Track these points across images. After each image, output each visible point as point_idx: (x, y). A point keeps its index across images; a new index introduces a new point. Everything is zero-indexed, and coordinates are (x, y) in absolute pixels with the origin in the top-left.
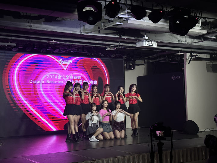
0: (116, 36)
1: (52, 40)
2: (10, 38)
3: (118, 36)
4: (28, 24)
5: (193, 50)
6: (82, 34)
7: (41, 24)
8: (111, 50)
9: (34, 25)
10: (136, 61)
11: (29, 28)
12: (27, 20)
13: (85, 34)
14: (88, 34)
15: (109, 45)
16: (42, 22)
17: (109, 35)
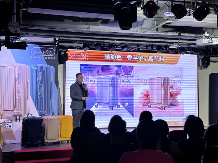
0: (175, 34)
1: (114, 40)
2: (76, 39)
3: (178, 34)
4: (86, 26)
6: (139, 33)
7: (98, 25)
8: (174, 47)
9: (91, 27)
10: (211, 57)
11: (87, 30)
12: (85, 22)
13: (142, 33)
14: (145, 33)
15: (173, 43)
16: (100, 24)
17: (167, 33)
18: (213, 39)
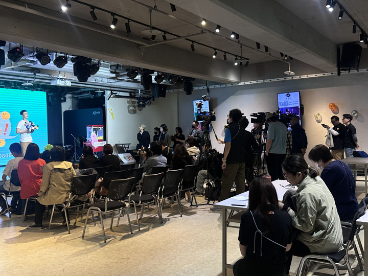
3: (33, 73)
5: (112, 89)
8: (27, 85)
17: (22, 72)
18: (66, 81)
